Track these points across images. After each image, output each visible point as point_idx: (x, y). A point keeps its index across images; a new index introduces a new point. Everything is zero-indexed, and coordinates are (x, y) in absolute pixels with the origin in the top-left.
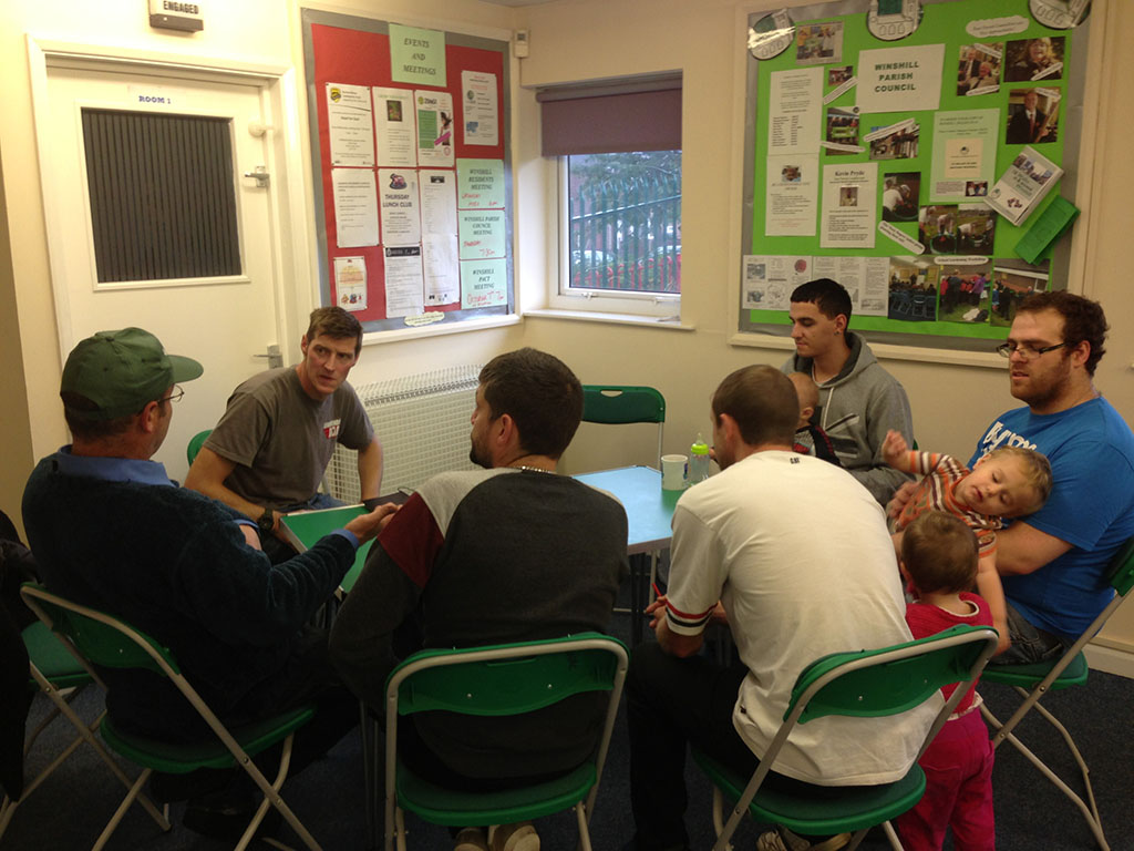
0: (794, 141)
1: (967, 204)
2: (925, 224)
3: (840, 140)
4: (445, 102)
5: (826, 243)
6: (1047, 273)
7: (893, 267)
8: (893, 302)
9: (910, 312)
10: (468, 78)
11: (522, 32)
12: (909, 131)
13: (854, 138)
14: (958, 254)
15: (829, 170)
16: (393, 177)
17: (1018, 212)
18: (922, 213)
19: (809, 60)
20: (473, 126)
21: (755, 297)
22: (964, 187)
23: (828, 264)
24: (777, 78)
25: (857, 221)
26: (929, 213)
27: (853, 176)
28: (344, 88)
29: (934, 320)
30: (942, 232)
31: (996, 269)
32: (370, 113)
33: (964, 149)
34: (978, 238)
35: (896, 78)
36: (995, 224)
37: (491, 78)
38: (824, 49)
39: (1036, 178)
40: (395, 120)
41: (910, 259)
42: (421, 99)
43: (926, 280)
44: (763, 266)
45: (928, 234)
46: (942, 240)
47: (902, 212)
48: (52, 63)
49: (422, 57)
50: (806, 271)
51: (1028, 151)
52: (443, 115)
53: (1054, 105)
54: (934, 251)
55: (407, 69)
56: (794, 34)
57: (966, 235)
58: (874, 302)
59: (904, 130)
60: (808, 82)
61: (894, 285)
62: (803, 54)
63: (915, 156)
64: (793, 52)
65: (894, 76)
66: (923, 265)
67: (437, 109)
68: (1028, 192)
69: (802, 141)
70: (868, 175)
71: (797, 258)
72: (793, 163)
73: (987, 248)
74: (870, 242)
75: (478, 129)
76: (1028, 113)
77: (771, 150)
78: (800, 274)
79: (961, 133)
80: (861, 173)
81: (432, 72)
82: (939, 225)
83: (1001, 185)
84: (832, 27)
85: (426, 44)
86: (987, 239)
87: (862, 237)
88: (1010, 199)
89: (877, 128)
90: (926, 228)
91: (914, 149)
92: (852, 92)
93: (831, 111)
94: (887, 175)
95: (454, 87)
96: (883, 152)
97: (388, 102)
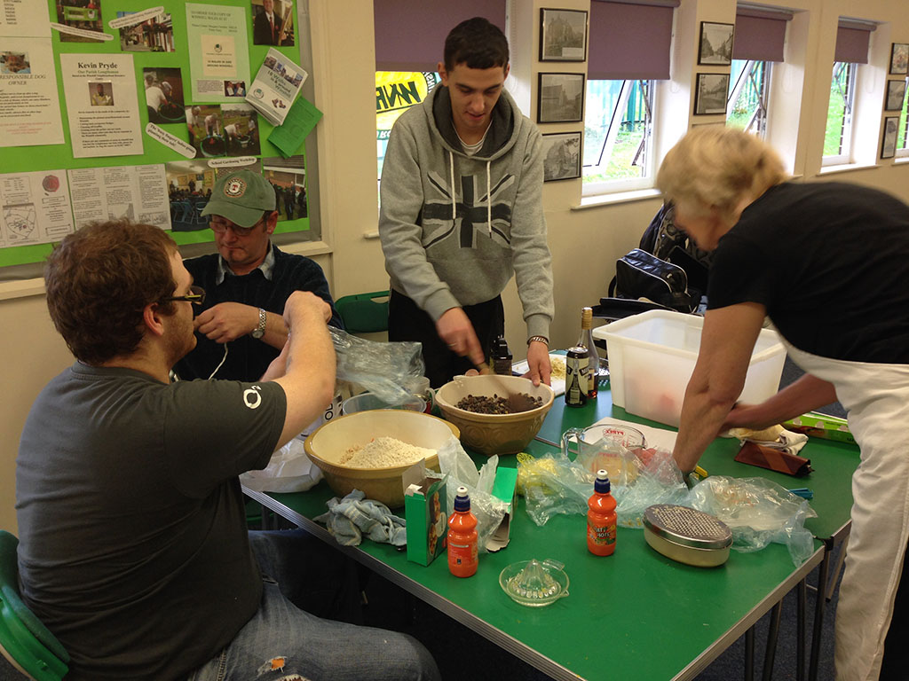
1: (229, 104)
2: (193, 126)
3: (77, 24)
5: (80, 151)
6: (303, 168)
7: (168, 175)
8: (176, 213)
9: (195, 222)
12: (160, 21)
13: (94, 22)
15: (71, 59)
17: (284, 113)
18: (188, 113)
22: (223, 86)
23: (89, 178)
25: (118, 123)
26: (195, 113)
27: (103, 69)
30: (211, 134)
31: (265, 168)
33: (217, 46)
34: (244, 138)
41: (185, 164)
45: (197, 137)
46: (212, 142)
47: (169, 112)
53: (288, 10)
54: (205, 154)
58: (155, 216)
59: (154, 19)
63: (172, 50)
66: (199, 170)
68: (287, 93)
70: (124, 70)
74: (137, 148)
76: (268, 16)
78: (52, 194)
79: (213, 29)
80: (113, 66)
82: (207, 126)
83: (258, 84)
87: (127, 143)
88: (268, 97)
89: (124, 14)
90: (195, 130)
91: (170, 42)
94: (146, 70)
96: (135, 43)
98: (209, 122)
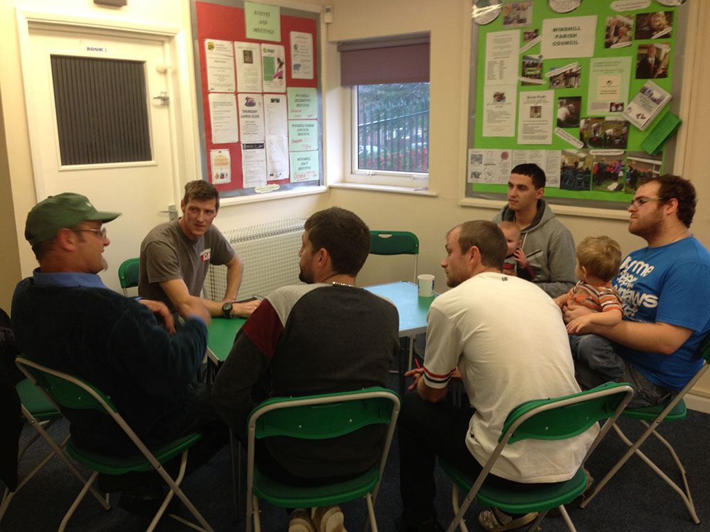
0: (501, 76)
1: (611, 117)
2: (584, 129)
3: (531, 76)
4: (279, 51)
5: (521, 141)
6: (660, 160)
7: (563, 157)
8: (563, 178)
9: (574, 185)
10: (294, 36)
11: (328, 7)
12: (574, 71)
13: (539, 75)
14: (605, 148)
15: (524, 94)
16: (247, 99)
17: (642, 122)
18: (582, 122)
19: (512, 25)
20: (297, 66)
21: (476, 175)
22: (609, 106)
23: (522, 155)
24: (491, 37)
25: (541, 127)
26: (586, 122)
27: (539, 99)
28: (216, 42)
29: (589, 190)
30: (595, 134)
31: (628, 158)
32: (233, 58)
33: (609, 82)
34: (617, 138)
35: (566, 37)
36: (628, 129)
37: (309, 36)
38: (521, 18)
39: (654, 100)
40: (248, 62)
41: (574, 151)
42: (264, 50)
43: (584, 164)
44: (481, 156)
45: (586, 136)
46: (595, 139)
47: (569, 122)
48: (32, 26)
49: (265, 23)
50: (508, 159)
51: (650, 83)
52: (279, 60)
53: (666, 54)
54: (589, 146)
55: (256, 30)
56: (502, 8)
57: (610, 136)
58: (551, 179)
59: (571, 70)
60: (510, 39)
61: (564, 168)
62: (507, 21)
63: (578, 86)
64: (501, 20)
65: (565, 36)
66: (582, 155)
67: (275, 55)
68: (649, 109)
69: (507, 77)
70: (548, 98)
71: (501, 151)
72: (500, 91)
73: (623, 144)
74: (549, 141)
75: (301, 68)
76: (650, 59)
77: (487, 82)
78: (504, 161)
79: (607, 72)
80: (544, 97)
81: (271, 32)
82: (593, 130)
83: (632, 105)
84: (526, 5)
85: (267, 14)
86: (623, 139)
87: (544, 138)
88: (638, 114)
89: (554, 69)
90: (585, 132)
91: (578, 82)
92: (538, 46)
93: (525, 57)
94: (560, 98)
95: (285, 41)
96: (558, 84)
97: (244, 51)
98: (595, 127)
